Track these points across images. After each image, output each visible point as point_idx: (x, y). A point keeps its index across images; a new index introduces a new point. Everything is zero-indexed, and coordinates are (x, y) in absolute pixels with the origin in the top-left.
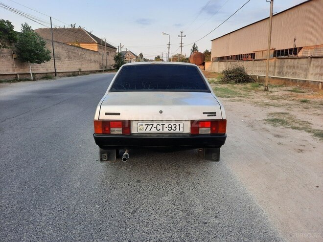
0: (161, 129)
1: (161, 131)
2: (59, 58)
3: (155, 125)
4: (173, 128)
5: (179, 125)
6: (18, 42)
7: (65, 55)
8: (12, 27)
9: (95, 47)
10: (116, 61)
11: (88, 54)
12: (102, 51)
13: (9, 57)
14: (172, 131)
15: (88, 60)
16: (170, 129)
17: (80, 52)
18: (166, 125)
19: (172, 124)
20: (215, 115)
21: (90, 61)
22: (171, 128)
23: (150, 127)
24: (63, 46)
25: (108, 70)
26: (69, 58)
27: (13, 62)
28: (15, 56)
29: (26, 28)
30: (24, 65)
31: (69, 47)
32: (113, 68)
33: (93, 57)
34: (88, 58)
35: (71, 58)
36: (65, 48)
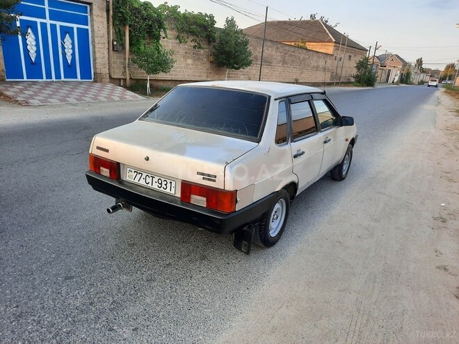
0: (151, 183)
1: (150, 185)
2: (269, 63)
3: (144, 175)
4: (163, 185)
5: (171, 183)
6: (217, 41)
7: (279, 58)
8: (213, 22)
9: (329, 48)
10: (359, 69)
11: (315, 58)
12: (340, 54)
13: (205, 59)
14: (162, 189)
15: (314, 67)
16: (160, 186)
17: (303, 55)
18: (156, 179)
19: (163, 179)
20: (214, 181)
21: (317, 68)
22: (161, 184)
23: (139, 176)
24: (279, 46)
25: (342, 83)
26: (284, 62)
27: (208, 65)
28: (212, 58)
29: (231, 23)
30: (221, 70)
31: (287, 48)
32: (353, 80)
33: (321, 63)
34: (313, 63)
35: (287, 64)
36: (281, 50)
